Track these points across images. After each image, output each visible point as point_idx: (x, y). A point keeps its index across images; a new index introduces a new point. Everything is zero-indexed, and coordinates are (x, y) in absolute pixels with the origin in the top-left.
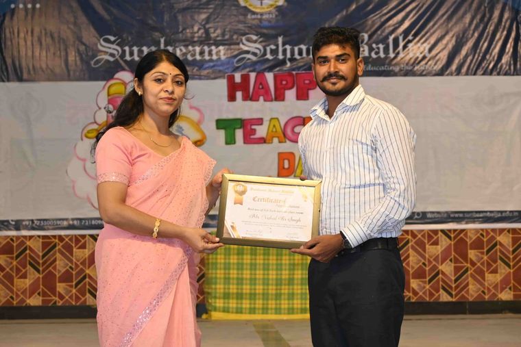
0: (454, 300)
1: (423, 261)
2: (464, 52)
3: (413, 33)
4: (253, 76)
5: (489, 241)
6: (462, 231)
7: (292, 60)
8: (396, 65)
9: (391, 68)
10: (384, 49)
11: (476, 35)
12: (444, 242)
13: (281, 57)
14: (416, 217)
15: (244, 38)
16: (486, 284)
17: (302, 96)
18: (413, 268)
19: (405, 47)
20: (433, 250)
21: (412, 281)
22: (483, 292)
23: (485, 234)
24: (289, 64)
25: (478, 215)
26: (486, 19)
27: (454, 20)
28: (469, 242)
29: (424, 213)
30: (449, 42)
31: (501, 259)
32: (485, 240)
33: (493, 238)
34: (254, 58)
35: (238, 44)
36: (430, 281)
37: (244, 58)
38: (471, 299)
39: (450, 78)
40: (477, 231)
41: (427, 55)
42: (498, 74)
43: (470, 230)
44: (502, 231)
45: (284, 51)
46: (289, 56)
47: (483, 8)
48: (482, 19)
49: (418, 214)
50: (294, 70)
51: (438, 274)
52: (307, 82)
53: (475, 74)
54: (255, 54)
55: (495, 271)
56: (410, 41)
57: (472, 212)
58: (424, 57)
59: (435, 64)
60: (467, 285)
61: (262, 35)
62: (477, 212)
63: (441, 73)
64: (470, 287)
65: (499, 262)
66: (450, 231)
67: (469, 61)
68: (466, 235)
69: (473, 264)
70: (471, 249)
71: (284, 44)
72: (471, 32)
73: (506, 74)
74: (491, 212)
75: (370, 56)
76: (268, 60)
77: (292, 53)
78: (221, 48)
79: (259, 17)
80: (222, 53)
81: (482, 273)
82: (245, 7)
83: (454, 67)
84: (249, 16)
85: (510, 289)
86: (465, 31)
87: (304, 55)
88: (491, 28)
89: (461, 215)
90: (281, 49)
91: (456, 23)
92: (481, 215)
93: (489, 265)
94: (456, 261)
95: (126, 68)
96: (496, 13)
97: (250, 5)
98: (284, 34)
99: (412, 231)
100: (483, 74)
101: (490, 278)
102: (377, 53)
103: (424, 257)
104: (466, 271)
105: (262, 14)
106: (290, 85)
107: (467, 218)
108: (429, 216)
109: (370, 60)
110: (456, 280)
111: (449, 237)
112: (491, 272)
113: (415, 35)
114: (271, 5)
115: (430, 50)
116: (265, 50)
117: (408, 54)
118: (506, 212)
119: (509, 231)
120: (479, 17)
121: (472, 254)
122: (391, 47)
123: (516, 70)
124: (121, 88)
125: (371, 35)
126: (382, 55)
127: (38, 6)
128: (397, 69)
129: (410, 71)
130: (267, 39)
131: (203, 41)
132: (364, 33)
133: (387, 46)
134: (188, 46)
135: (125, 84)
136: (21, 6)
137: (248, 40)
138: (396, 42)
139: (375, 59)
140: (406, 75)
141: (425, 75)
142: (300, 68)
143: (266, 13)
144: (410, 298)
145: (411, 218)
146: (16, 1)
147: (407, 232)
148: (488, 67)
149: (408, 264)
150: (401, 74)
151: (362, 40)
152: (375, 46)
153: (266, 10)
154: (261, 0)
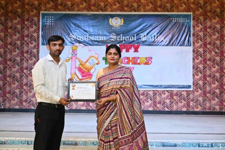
0: (169, 110)
1: (161, 99)
2: (174, 39)
3: (159, 33)
5: (180, 94)
6: (172, 91)
7: (125, 41)
8: (154, 43)
9: (153, 44)
10: (151, 38)
11: (177, 35)
12: (167, 94)
14: (159, 86)
15: (111, 34)
16: (179, 106)
17: (127, 51)
18: (158, 101)
19: (157, 38)
20: (163, 96)
21: (157, 104)
22: (178, 108)
23: (178, 92)
24: (124, 42)
25: (177, 86)
26: (180, 30)
27: (171, 30)
28: (174, 94)
29: (161, 85)
30: (170, 36)
31: (183, 99)
32: (179, 93)
33: (181, 93)
34: (114, 40)
35: (109, 36)
36: (163, 105)
37: (111, 40)
38: (174, 110)
39: (169, 46)
40: (176, 91)
41: (163, 40)
42: (184, 46)
43: (174, 90)
44: (184, 91)
45: (123, 38)
47: (180, 27)
48: (179, 30)
49: (160, 86)
50: (125, 43)
51: (165, 103)
52: (129, 47)
53: (177, 46)
54: (114, 39)
55: (181, 102)
56: (158, 36)
57: (175, 85)
58: (162, 41)
59: (166, 42)
60: (173, 106)
61: (116, 33)
62: (176, 85)
63: (167, 45)
64: (174, 107)
65: (183, 100)
66: (169, 90)
67: (175, 42)
68: (173, 92)
69: (175, 100)
70: (175, 96)
71: (122, 36)
72: (176, 34)
73: (186, 46)
74: (181, 85)
75: (147, 40)
76: (118, 40)
77: (125, 39)
78: (105, 37)
79: (115, 28)
80: (105, 38)
81: (177, 103)
82: (112, 25)
83: (171, 43)
84: (113, 28)
85: (185, 107)
86: (174, 34)
87: (128, 39)
88: (182, 32)
89: (172, 86)
90: (121, 37)
91: (172, 31)
92: (178, 86)
93: (180, 100)
94: (170, 99)
95: (78, 42)
96: (184, 29)
98: (123, 34)
99: (158, 90)
100: (180, 46)
101: (180, 104)
102: (149, 39)
103: (161, 98)
104: (173, 102)
105: (116, 28)
106: (124, 48)
107: (174, 87)
108: (163, 86)
110: (170, 105)
111: (168, 92)
112: (180, 103)
113: (160, 34)
114: (119, 25)
115: (164, 39)
116: (117, 38)
117: (158, 40)
118: (185, 85)
119: (185, 91)
120: (178, 29)
121: (175, 97)
122: (153, 37)
123: (189, 45)
124: (76, 48)
125: (147, 34)
126: (150, 40)
127: (53, 24)
128: (155, 44)
129: (158, 45)
130: (118, 34)
131: (99, 35)
132: (145, 33)
133: (152, 37)
134: (95, 36)
135: (77, 47)
136: (48, 24)
137: (112, 35)
138: (154, 36)
139: (148, 41)
140: (157, 46)
141: (163, 46)
142: (127, 43)
143: (117, 27)
144: (156, 110)
145: (158, 87)
146: (47, 23)
147: (156, 91)
148: (181, 44)
149: (156, 100)
150: (156, 45)
151: (145, 36)
152: (148, 37)
153: (117, 26)
154: (116, 24)
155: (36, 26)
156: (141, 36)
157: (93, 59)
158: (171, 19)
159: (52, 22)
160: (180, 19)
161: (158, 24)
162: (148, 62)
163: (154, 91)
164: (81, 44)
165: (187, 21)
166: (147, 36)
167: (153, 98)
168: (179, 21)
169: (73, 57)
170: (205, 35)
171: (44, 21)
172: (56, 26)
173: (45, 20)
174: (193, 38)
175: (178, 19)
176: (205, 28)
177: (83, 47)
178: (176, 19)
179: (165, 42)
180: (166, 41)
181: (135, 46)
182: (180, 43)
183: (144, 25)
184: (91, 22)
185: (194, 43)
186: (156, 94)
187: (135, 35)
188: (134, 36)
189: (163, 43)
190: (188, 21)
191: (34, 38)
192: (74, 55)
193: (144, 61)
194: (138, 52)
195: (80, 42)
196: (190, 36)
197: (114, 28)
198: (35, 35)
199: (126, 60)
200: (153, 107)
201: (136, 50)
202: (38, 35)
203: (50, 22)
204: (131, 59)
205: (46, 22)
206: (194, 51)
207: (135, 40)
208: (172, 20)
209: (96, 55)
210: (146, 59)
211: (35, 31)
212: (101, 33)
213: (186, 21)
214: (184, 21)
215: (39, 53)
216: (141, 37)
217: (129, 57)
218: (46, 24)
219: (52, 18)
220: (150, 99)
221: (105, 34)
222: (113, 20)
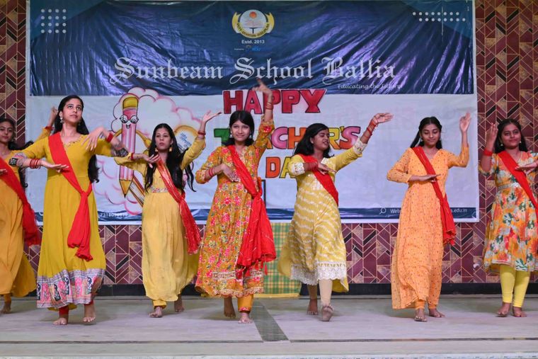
1: (387, 249)
2: (423, 74)
3: (380, 57)
4: (245, 92)
7: (279, 79)
8: (365, 84)
9: (361, 87)
10: (356, 71)
11: (433, 60)
13: (269, 76)
14: (382, 212)
15: (238, 60)
17: (287, 109)
18: (378, 255)
19: (374, 69)
21: (377, 266)
24: (276, 83)
26: (442, 47)
27: (415, 47)
29: (388, 209)
30: (411, 64)
31: (452, 248)
34: (246, 77)
35: (233, 65)
37: (238, 77)
39: (411, 95)
41: (392, 76)
42: (452, 93)
45: (272, 71)
46: (276, 76)
47: (439, 37)
48: (438, 46)
49: (384, 210)
50: (280, 88)
52: (291, 98)
53: (432, 93)
54: (247, 74)
55: (447, 258)
56: (377, 64)
58: (389, 79)
59: (399, 83)
61: (253, 58)
63: (403, 91)
65: (451, 250)
67: (427, 81)
71: (271, 66)
72: (429, 58)
73: (458, 93)
75: (344, 76)
77: (279, 74)
78: (219, 68)
79: (250, 42)
80: (219, 72)
82: (239, 34)
83: (415, 86)
84: (243, 42)
85: (460, 273)
86: (424, 57)
87: (289, 75)
90: (269, 70)
91: (417, 49)
95: (139, 84)
96: (450, 42)
97: (244, 33)
98: (273, 58)
99: (378, 224)
100: (439, 92)
102: (350, 74)
103: (388, 246)
105: (253, 40)
106: (277, 101)
108: (393, 211)
109: (344, 79)
113: (383, 59)
114: (261, 33)
115: (395, 72)
116: (256, 71)
117: (376, 75)
118: (457, 208)
119: (459, 225)
120: (436, 44)
122: (362, 69)
123: (467, 89)
124: (134, 102)
125: (346, 59)
126: (354, 76)
127: (64, 31)
128: (367, 88)
129: (378, 89)
130: (257, 62)
131: (203, 63)
132: (339, 57)
133: (359, 68)
134: (191, 66)
135: (137, 98)
136: (50, 31)
137: (241, 62)
138: (366, 65)
139: (348, 79)
140: (373, 93)
141: (390, 93)
142: (285, 86)
143: (257, 39)
144: (375, 281)
145: (377, 213)
146: (46, 28)
147: (374, 225)
148: (443, 87)
149: (374, 252)
150: (370, 92)
151: (338, 63)
152: (348, 68)
153: (257, 37)
154: (253, 29)
155: (15, 39)
156: (326, 64)
157: (187, 133)
158: (414, 14)
159: (61, 25)
160: (439, 14)
161: (377, 29)
162: (349, 141)
163: (366, 225)
164: (149, 92)
165: (461, 21)
166: (346, 65)
167: (365, 248)
168: (436, 21)
169: (128, 131)
170: (512, 61)
171: (37, 22)
172: (73, 38)
173: (42, 21)
174: (477, 70)
175: (433, 14)
176: (513, 41)
177: (155, 100)
178: (427, 14)
179: (397, 83)
180: (399, 79)
181: (309, 94)
182: (441, 84)
183: (335, 31)
184: (177, 25)
185: (480, 84)
186: (374, 233)
187: (310, 61)
188: (306, 66)
189: (391, 87)
190: (464, 20)
191: (8, 74)
192: (129, 123)
193: (336, 138)
194: (318, 111)
195: (145, 85)
196: (469, 64)
197: (246, 42)
198: (12, 64)
199: (284, 138)
200: (366, 274)
201: (313, 108)
202: (21, 66)
203: (57, 25)
204: (297, 133)
205: (43, 25)
206: (481, 108)
207: (310, 76)
208: (418, 16)
209: (195, 122)
210: (342, 132)
211: (11, 54)
212: (208, 58)
213: (458, 20)
214: (451, 20)
215: (24, 118)
216: (327, 67)
217: (293, 126)
218: (43, 31)
219: (61, 14)
220: (356, 250)
221: (221, 59)
222: (242, 18)
